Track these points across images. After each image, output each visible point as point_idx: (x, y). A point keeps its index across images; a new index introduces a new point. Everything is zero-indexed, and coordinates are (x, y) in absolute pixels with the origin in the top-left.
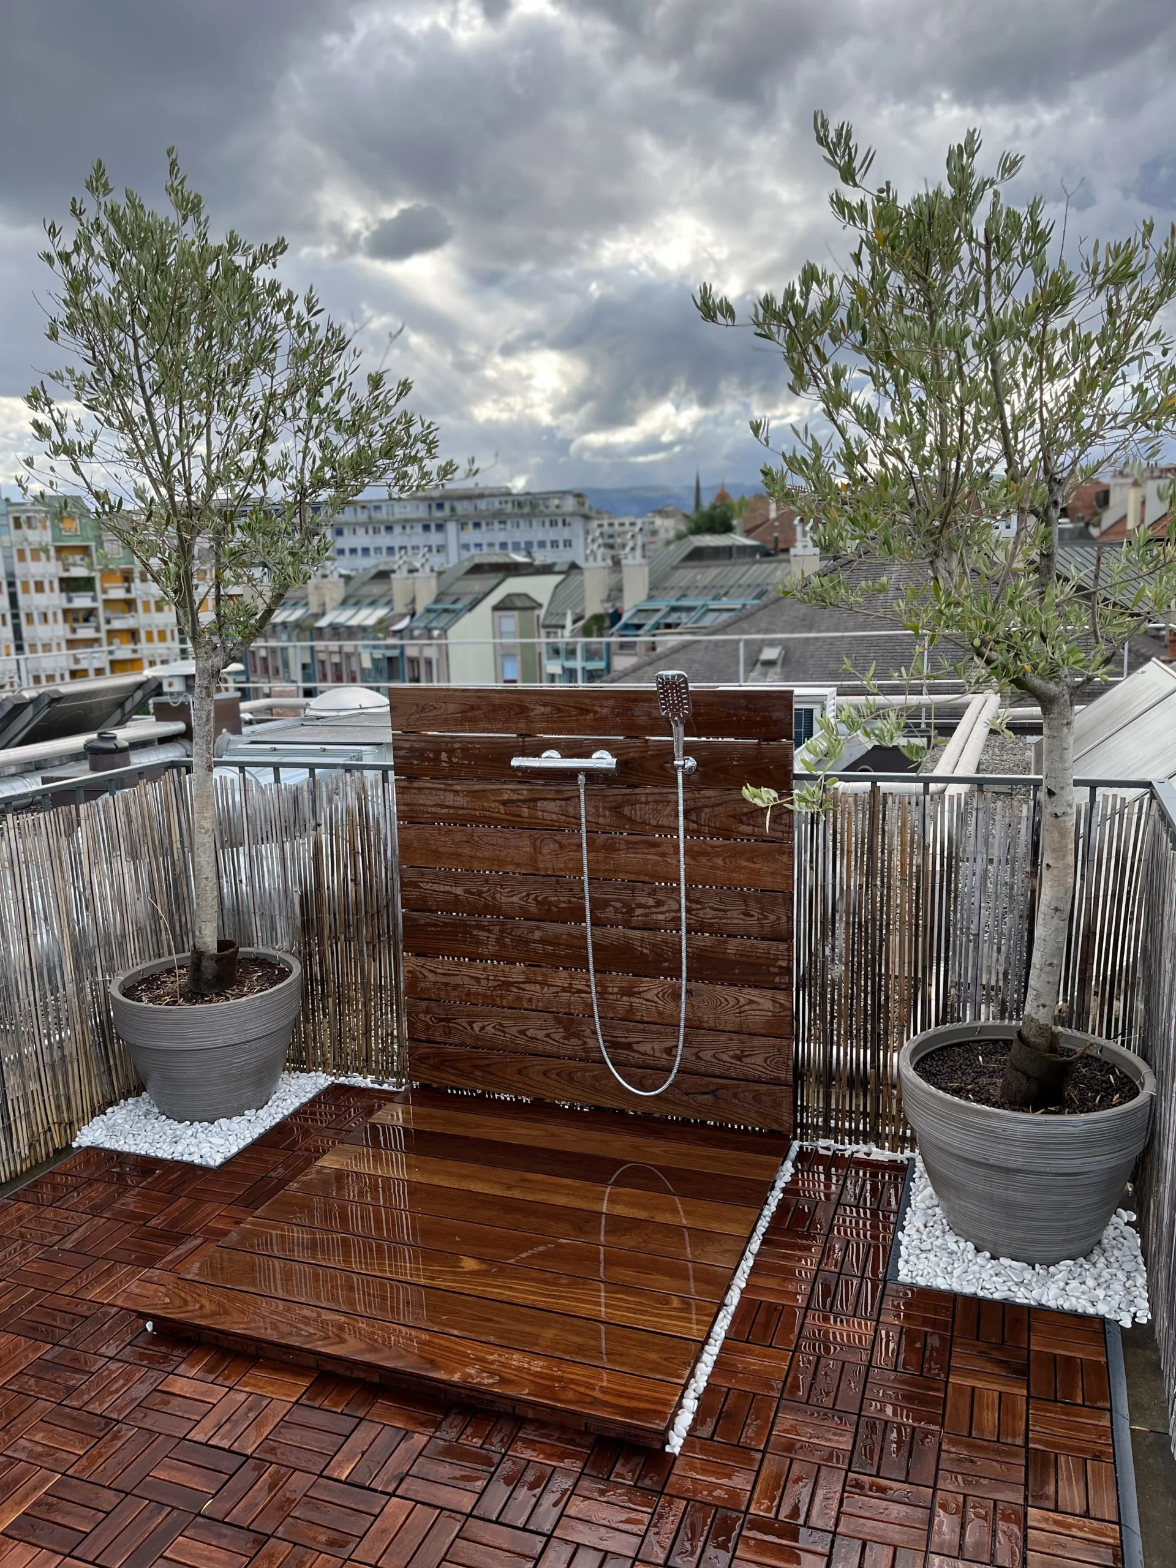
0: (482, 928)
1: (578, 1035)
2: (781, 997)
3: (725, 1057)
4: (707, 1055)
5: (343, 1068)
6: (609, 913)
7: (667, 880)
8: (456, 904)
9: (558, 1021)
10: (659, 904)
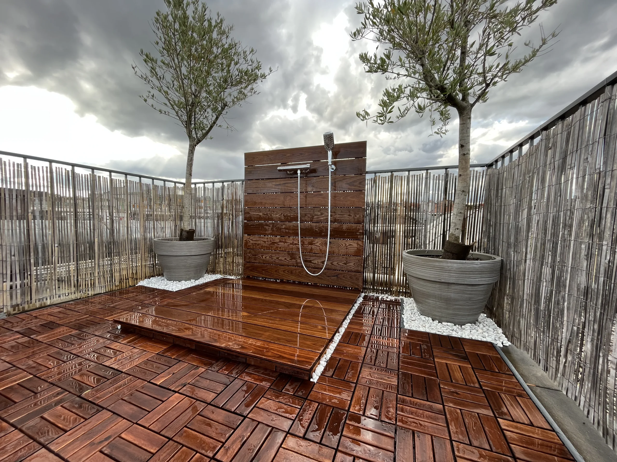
0: (267, 225)
1: (294, 258)
2: (360, 243)
3: (340, 264)
4: (335, 263)
5: (225, 273)
6: (306, 218)
7: (325, 206)
8: (260, 218)
9: (289, 254)
10: (322, 214)
